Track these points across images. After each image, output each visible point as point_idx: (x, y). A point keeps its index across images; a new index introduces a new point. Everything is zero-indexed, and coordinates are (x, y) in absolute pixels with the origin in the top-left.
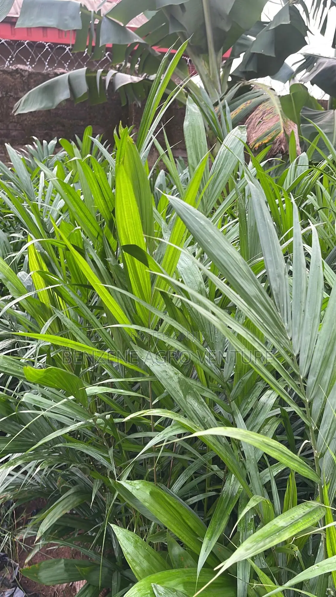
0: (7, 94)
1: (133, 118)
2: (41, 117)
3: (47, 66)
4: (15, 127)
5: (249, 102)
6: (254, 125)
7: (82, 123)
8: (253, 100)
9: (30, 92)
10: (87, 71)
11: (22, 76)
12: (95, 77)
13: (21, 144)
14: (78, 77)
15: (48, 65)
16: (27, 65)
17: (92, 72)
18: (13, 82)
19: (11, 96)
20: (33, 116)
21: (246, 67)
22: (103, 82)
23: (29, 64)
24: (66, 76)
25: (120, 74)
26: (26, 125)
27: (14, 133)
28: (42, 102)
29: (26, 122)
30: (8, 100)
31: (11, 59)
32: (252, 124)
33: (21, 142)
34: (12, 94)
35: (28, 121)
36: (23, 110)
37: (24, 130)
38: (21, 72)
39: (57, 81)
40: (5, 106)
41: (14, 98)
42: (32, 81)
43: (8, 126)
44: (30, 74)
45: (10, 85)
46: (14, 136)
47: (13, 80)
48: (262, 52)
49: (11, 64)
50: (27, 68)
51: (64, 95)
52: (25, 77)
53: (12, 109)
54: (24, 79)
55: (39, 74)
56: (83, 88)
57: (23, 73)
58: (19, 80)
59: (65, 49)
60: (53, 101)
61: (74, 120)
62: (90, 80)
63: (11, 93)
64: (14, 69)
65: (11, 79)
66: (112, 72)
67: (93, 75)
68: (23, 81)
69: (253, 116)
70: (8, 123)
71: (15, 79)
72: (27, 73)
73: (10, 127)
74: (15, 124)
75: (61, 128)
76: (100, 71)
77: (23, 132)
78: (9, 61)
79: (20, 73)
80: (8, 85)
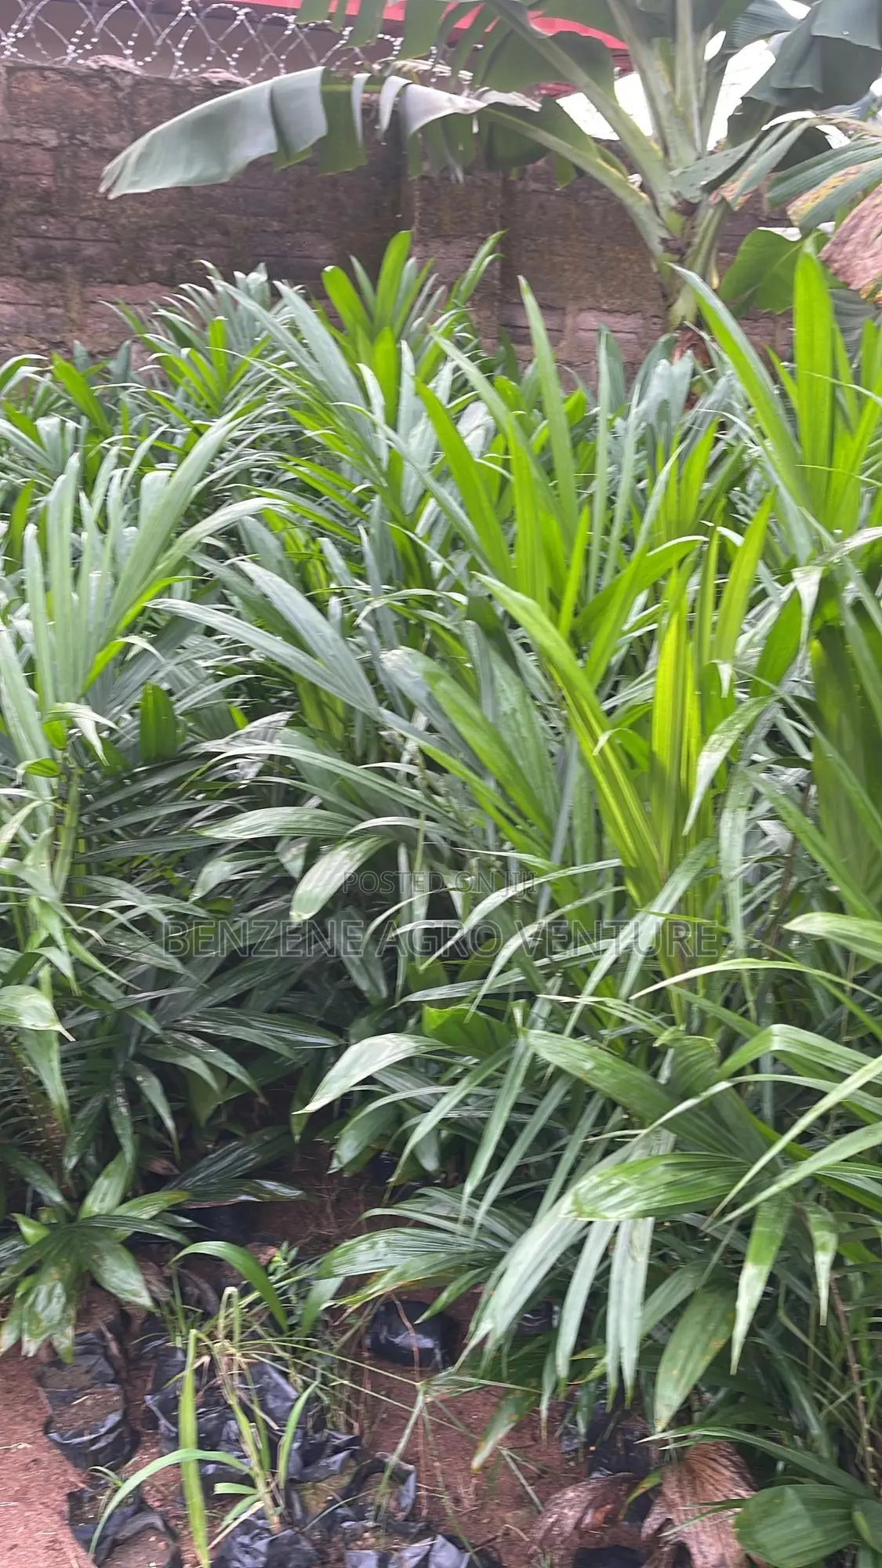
0: (71, 137)
1: (416, 214)
2: (166, 204)
3: (181, 63)
4: (94, 231)
5: (853, 169)
6: (866, 235)
7: (276, 225)
8: (866, 166)
9: (153, 131)
10: (326, 77)
11: (116, 87)
12: (348, 95)
13: (109, 281)
14: (297, 93)
15: (181, 58)
16: (125, 57)
17: (337, 81)
18: (90, 105)
19: (84, 144)
20: (143, 203)
21: (792, 78)
22: (371, 111)
23: (132, 56)
24: (262, 89)
25: (416, 89)
26: (123, 226)
27: (91, 250)
28: (190, 162)
29: (123, 221)
30: (76, 155)
31: (84, 40)
32: (861, 231)
33: (110, 276)
34: (87, 138)
35: (128, 217)
36: (134, 184)
37: (118, 242)
38: (112, 75)
39: (235, 104)
40: (67, 172)
41: (92, 149)
42: (142, 101)
43: (73, 229)
44: (138, 82)
45: (83, 114)
46: (91, 259)
47: (91, 99)
48: (845, 34)
49: (86, 55)
50: (129, 64)
51: (259, 143)
52: (122, 90)
53: (99, 179)
54: (120, 95)
55: (162, 82)
56: (316, 124)
57: (118, 79)
58: (106, 99)
59: (235, 15)
60: (222, 158)
61: (256, 215)
62: (335, 103)
63: (83, 134)
64: (94, 66)
65: (84, 95)
66: (395, 83)
67: (343, 88)
68: (119, 103)
69: (864, 209)
70: (76, 220)
71: (96, 96)
72: (128, 81)
73: (80, 233)
74: (95, 224)
75: (217, 237)
76: (361, 77)
77: (113, 246)
78: (79, 46)
79: (110, 79)
80: (77, 112)
